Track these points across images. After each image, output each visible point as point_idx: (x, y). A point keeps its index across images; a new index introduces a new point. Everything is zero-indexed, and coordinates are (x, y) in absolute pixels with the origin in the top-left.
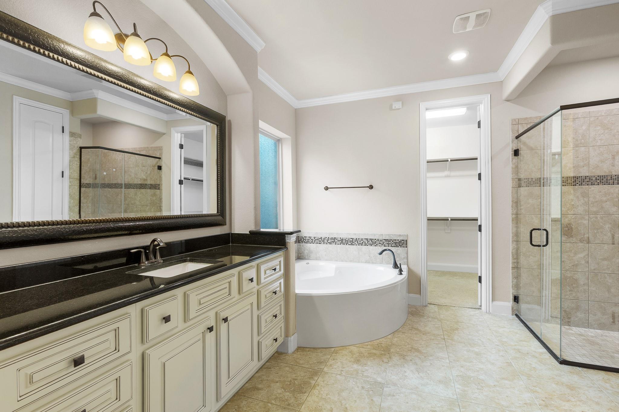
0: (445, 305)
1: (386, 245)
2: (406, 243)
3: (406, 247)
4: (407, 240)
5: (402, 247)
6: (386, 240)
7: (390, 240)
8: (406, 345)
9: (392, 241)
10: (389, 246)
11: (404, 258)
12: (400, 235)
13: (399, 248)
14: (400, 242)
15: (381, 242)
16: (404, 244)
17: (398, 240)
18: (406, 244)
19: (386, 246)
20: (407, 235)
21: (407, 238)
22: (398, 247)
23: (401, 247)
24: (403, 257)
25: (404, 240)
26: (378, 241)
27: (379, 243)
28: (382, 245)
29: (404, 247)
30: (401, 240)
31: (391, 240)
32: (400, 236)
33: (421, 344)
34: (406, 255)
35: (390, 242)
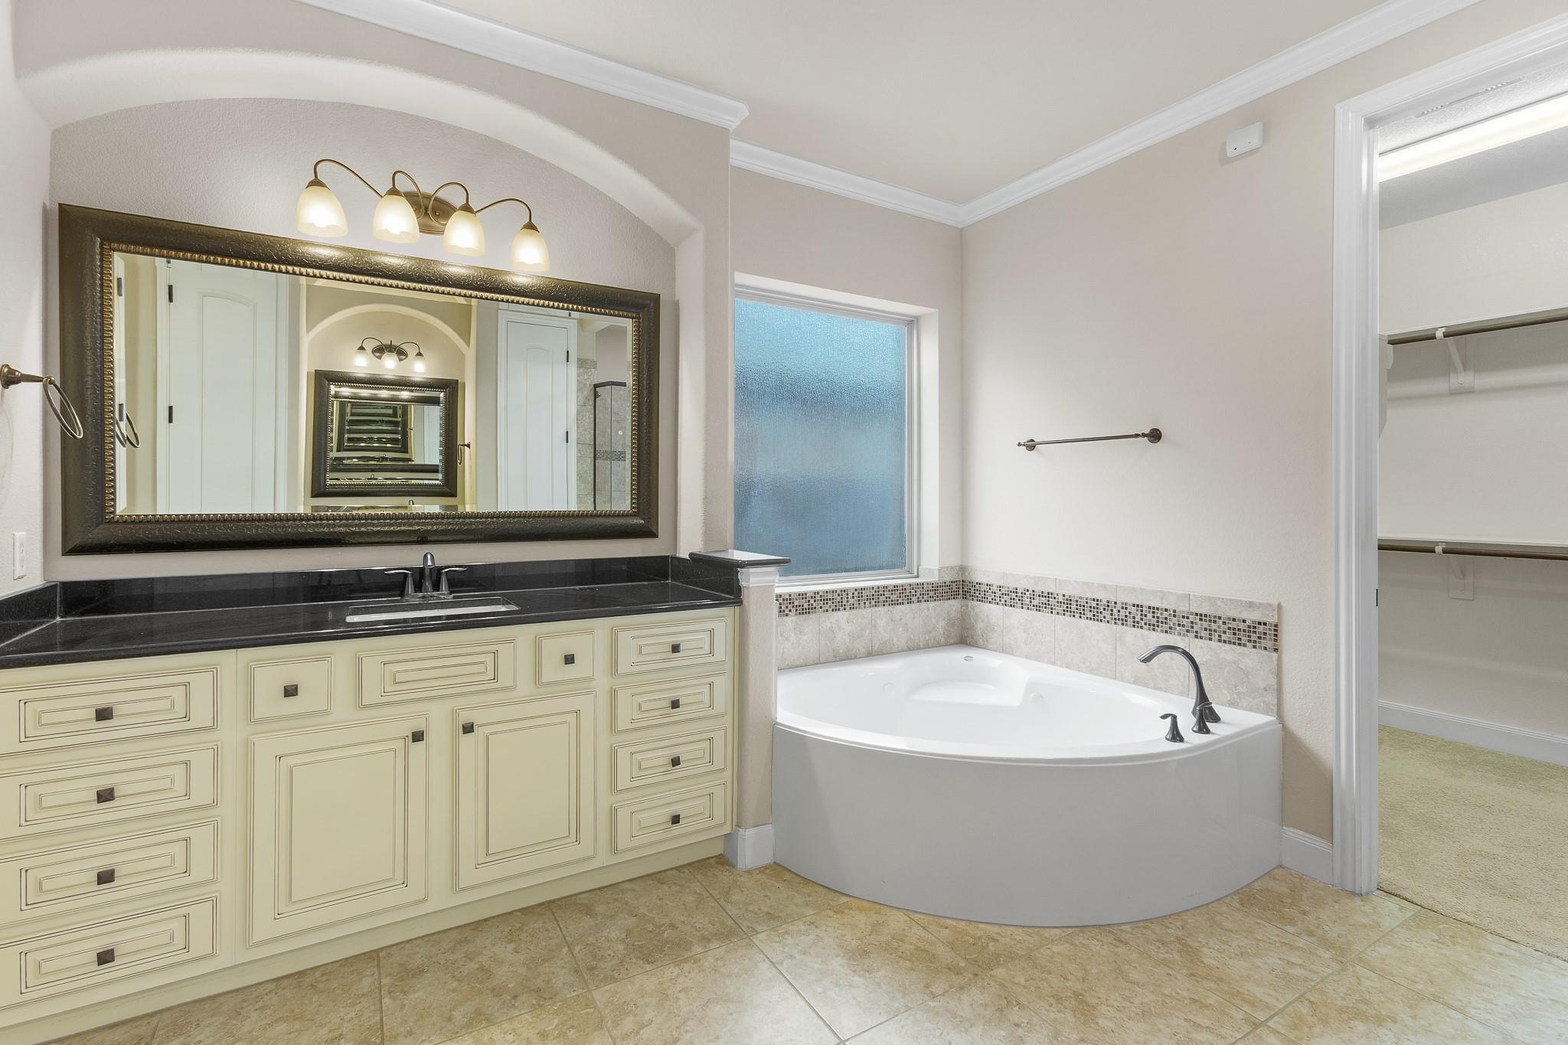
1: (1203, 633)
2: (1276, 635)
3: (1276, 650)
4: (1276, 626)
5: (1260, 647)
6: (1202, 617)
7: (1215, 617)
9: (1221, 622)
10: (1210, 639)
11: (1265, 690)
12: (1251, 605)
13: (1248, 650)
14: (1249, 627)
15: (1185, 621)
16: (1268, 636)
17: (1244, 621)
18: (1276, 640)
19: (1201, 638)
20: (1276, 603)
21: (1276, 617)
22: (1245, 645)
23: (1254, 647)
24: (1262, 685)
25: (1265, 624)
26: (1175, 616)
27: (1179, 625)
28: (1188, 631)
29: (1265, 648)
30: (1254, 622)
31: (1220, 618)
32: (1250, 607)
34: (1273, 681)
35: (1214, 626)
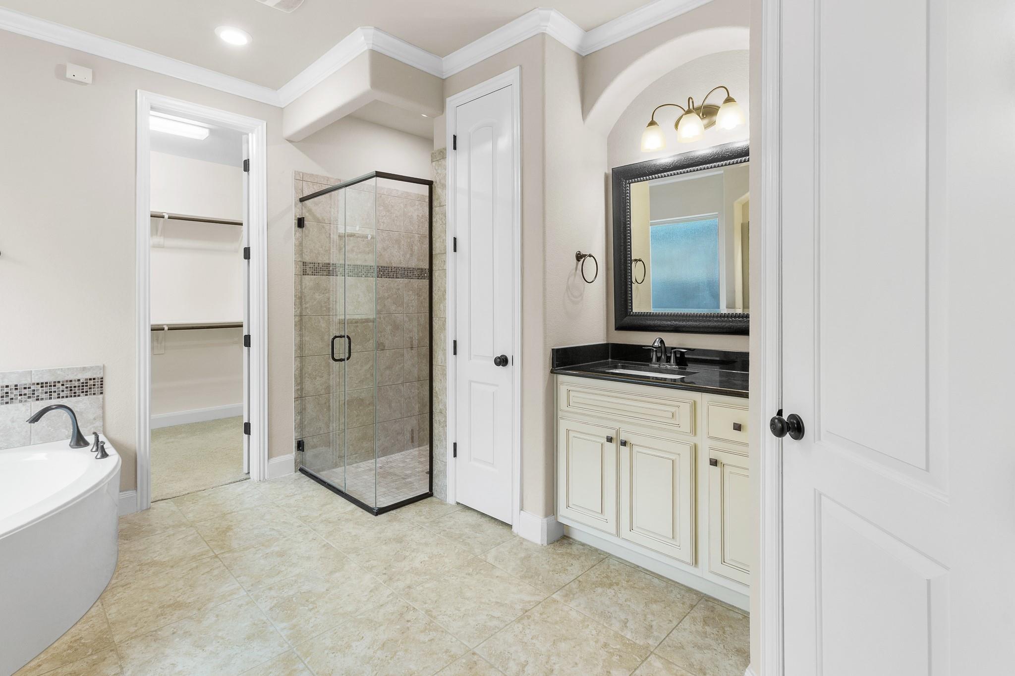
0: (187, 492)
1: (44, 396)
2: (102, 384)
3: (101, 393)
4: (102, 378)
5: (90, 394)
6: (42, 385)
7: (55, 382)
8: (145, 608)
9: (60, 384)
10: (50, 398)
11: (95, 419)
12: (84, 369)
13: (83, 397)
14: (83, 383)
15: (26, 391)
16: (96, 386)
17: (79, 380)
18: (101, 387)
19: (42, 399)
20: (102, 366)
21: (102, 374)
22: (79, 396)
23: (86, 395)
24: (91, 417)
25: (94, 379)
26: (16, 389)
27: (21, 395)
28: (29, 397)
29: (94, 394)
30: (86, 379)
31: (59, 382)
32: (84, 370)
33: (177, 590)
34: (100, 412)
35: (53, 389)
